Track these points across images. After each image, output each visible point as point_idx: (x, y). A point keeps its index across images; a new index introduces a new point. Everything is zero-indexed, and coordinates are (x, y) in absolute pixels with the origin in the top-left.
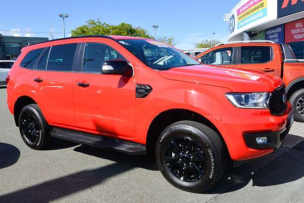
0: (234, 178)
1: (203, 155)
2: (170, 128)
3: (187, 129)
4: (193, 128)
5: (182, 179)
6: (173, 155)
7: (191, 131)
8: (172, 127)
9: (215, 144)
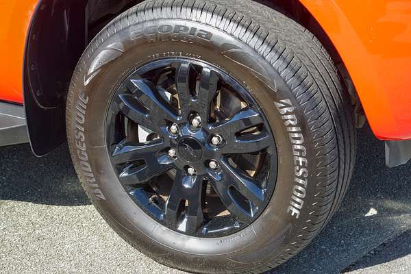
0: (390, 211)
1: (260, 127)
2: (121, 26)
3: (190, 25)
4: (215, 21)
5: (183, 226)
6: (143, 135)
7: (209, 35)
8: (127, 22)
9: (308, 81)
